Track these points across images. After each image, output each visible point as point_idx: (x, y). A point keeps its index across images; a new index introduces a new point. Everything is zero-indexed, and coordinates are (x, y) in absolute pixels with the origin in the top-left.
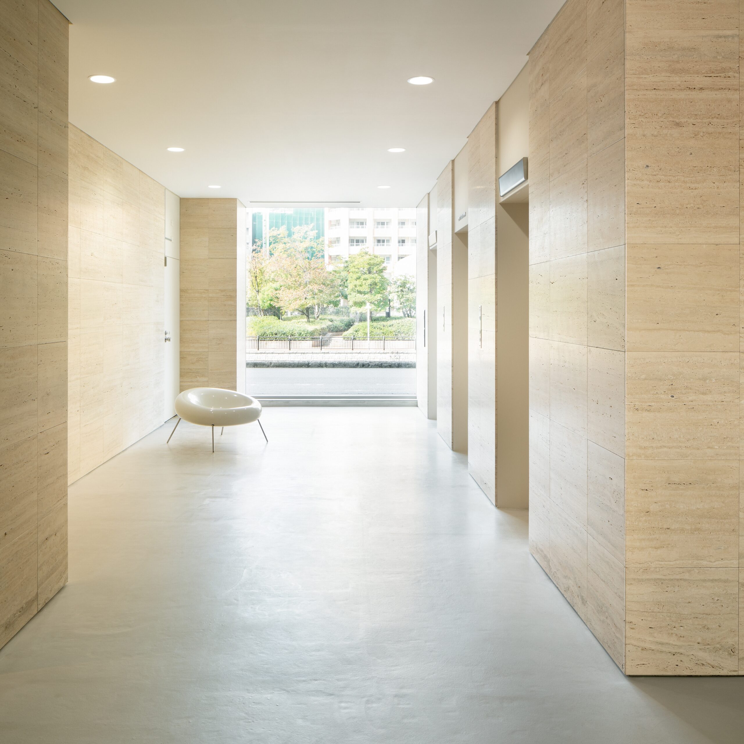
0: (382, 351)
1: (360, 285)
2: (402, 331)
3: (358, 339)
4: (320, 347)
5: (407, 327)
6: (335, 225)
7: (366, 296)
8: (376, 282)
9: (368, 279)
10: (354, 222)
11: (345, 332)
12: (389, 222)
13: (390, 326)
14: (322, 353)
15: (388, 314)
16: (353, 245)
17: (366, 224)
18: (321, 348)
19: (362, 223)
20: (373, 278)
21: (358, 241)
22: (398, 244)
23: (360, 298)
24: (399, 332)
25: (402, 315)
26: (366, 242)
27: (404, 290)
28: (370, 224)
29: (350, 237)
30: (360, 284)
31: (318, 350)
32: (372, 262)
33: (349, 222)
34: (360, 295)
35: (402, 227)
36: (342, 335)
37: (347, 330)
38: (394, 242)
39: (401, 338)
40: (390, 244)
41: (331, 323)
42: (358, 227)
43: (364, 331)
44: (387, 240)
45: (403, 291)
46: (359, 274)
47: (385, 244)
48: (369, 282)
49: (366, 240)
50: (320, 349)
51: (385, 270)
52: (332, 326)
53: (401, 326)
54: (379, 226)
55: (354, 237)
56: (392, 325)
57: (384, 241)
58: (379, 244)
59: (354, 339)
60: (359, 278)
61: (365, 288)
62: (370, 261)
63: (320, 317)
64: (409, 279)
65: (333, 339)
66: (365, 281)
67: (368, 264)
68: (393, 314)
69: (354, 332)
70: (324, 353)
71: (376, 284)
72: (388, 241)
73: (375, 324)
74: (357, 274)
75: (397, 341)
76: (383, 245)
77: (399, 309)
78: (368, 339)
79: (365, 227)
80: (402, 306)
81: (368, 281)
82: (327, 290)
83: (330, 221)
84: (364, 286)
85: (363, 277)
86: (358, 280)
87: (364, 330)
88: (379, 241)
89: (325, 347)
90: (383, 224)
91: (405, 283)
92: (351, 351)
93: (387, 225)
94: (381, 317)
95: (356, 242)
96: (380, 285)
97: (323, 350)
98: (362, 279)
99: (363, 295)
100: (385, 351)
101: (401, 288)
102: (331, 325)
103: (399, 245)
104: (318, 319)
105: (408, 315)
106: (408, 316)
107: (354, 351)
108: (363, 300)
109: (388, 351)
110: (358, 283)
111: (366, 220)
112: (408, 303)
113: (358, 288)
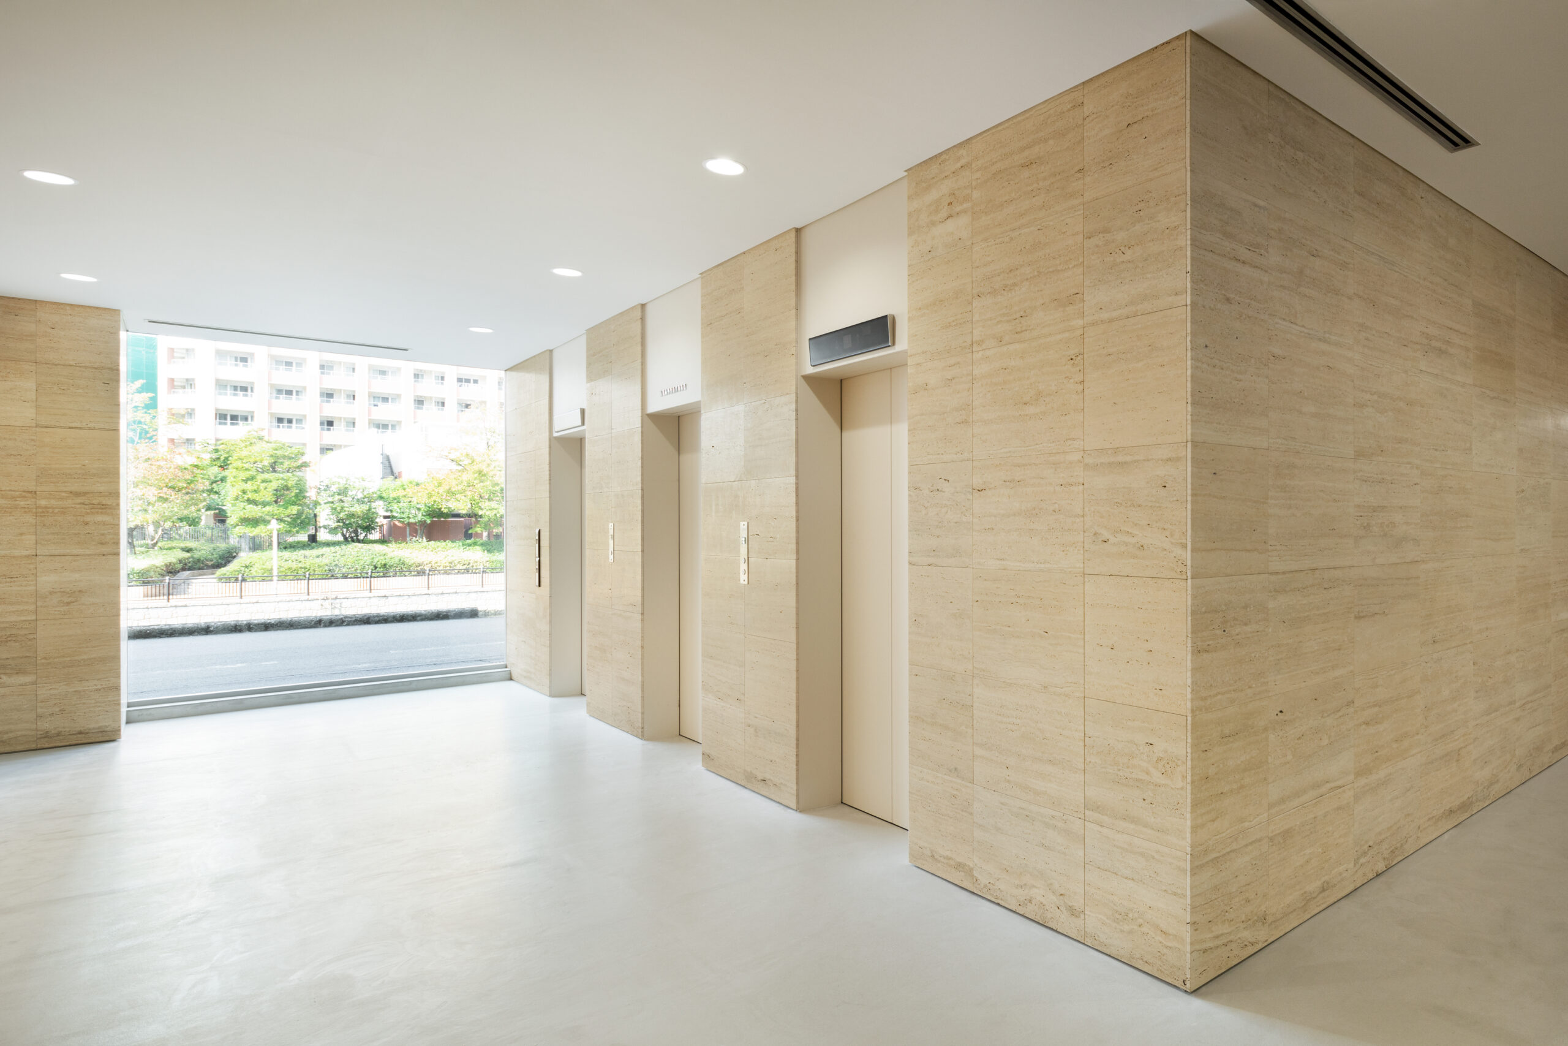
0: (306, 597)
1: (255, 491)
2: (342, 563)
3: (251, 579)
4: (166, 597)
5: (351, 557)
6: (184, 387)
7: (268, 508)
8: (290, 485)
9: (270, 481)
10: (226, 386)
11: (222, 569)
12: (301, 392)
13: (318, 557)
14: (171, 607)
15: (313, 539)
16: (225, 424)
17: (252, 391)
18: (169, 599)
19: (244, 389)
20: (283, 479)
21: (234, 418)
22: (319, 427)
23: (254, 511)
24: (336, 565)
25: (340, 538)
26: (252, 420)
27: (345, 499)
28: (262, 391)
29: (217, 410)
30: (255, 488)
31: (162, 601)
32: (279, 453)
33: (216, 385)
34: (255, 507)
35: (328, 402)
36: (213, 574)
37: (225, 565)
38: (313, 424)
39: (341, 575)
40: (303, 426)
41: (187, 555)
42: (235, 395)
43: (264, 567)
44: (297, 420)
45: (342, 501)
46: (253, 473)
47: (294, 424)
48: (274, 485)
49: (252, 417)
50: (166, 601)
51: (305, 467)
52: (191, 560)
53: (339, 557)
54: (281, 396)
55: (227, 410)
56: (322, 555)
57: (290, 421)
58: (281, 425)
59: (244, 580)
60: (252, 478)
61: (267, 495)
62: (276, 452)
63: (160, 544)
64: (354, 482)
65: (193, 581)
66: (264, 485)
67: (272, 456)
68: (323, 536)
69: (243, 569)
70: (176, 606)
71: (287, 488)
72: (299, 421)
73: (287, 554)
74: (247, 472)
75: (333, 581)
76: (290, 427)
77: (335, 528)
78: (275, 578)
79: (251, 395)
80: (341, 524)
81: (271, 484)
82: (177, 499)
83: (172, 380)
84: (263, 492)
85: (260, 477)
86: (249, 483)
87: (263, 565)
88: (280, 420)
89: (179, 596)
90: (289, 393)
91: (346, 488)
92: (238, 600)
93: (297, 394)
94: (298, 542)
95: (232, 419)
96: (297, 491)
97: (173, 602)
98: (260, 481)
99: (260, 506)
100: (310, 597)
101: (340, 497)
102: (188, 559)
103: (323, 429)
104: (156, 548)
105: (352, 538)
106: (353, 541)
107: (244, 600)
108: (260, 514)
109: (316, 597)
110: (249, 486)
111: (253, 383)
112: (353, 520)
113: (250, 495)
